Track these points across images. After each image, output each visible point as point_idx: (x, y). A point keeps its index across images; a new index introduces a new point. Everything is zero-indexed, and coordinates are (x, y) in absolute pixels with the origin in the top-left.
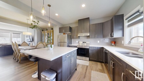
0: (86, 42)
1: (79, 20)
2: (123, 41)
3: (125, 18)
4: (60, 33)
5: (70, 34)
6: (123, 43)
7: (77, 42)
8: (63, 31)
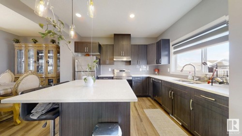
0: (124, 71)
1: (115, 35)
2: (169, 69)
3: (171, 44)
4: (76, 53)
5: (99, 57)
6: (169, 71)
7: (110, 70)
8: (86, 49)
